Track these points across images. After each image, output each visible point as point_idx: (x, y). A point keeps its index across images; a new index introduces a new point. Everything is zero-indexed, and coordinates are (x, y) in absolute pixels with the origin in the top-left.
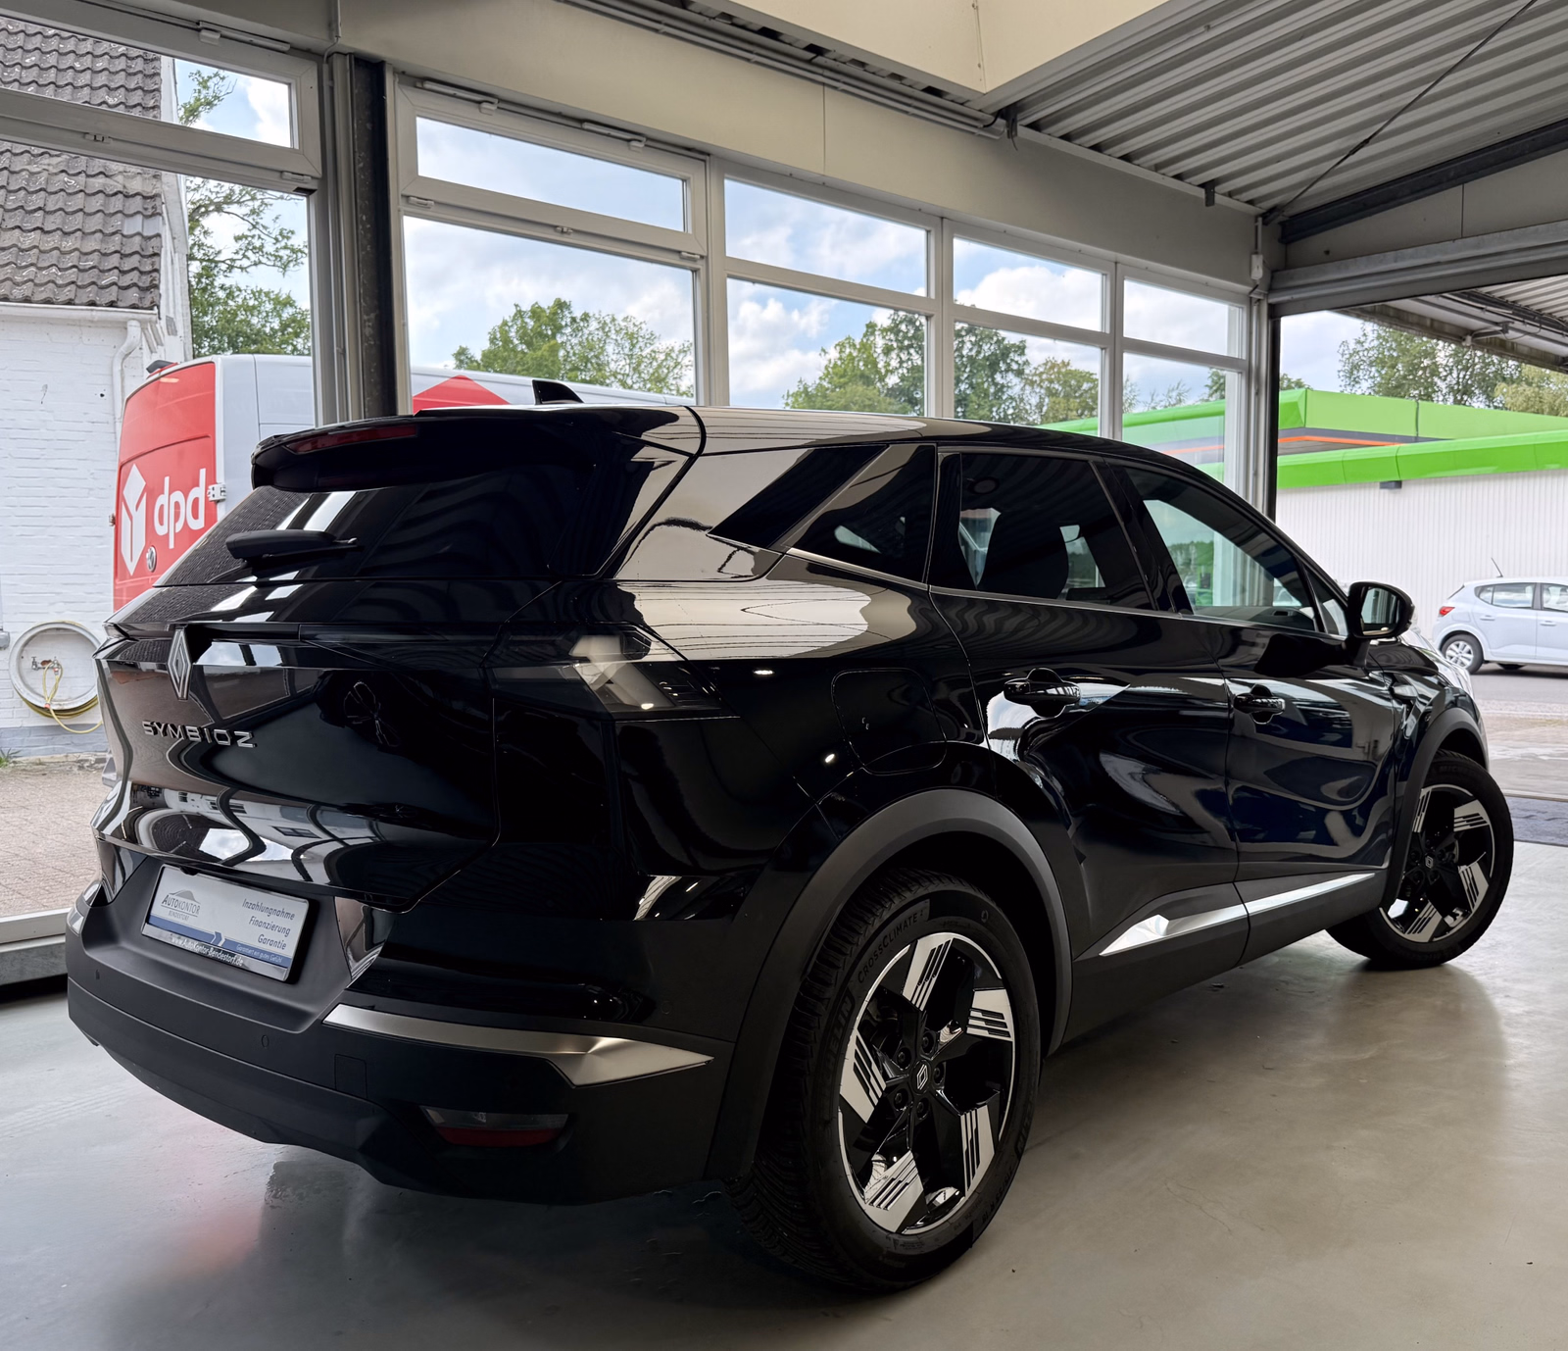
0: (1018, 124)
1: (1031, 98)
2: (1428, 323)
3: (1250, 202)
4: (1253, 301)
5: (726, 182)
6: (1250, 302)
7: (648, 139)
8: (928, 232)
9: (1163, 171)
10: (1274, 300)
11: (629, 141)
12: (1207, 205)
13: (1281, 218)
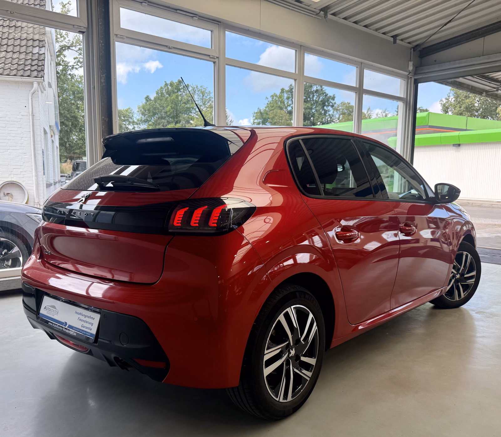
0: (328, 13)
1: (332, 4)
2: (471, 87)
3: (409, 43)
4: (409, 78)
5: (226, 32)
6: (408, 78)
7: (199, 16)
8: (296, 51)
9: (378, 31)
10: (416, 77)
11: (193, 17)
12: (394, 44)
13: (419, 49)
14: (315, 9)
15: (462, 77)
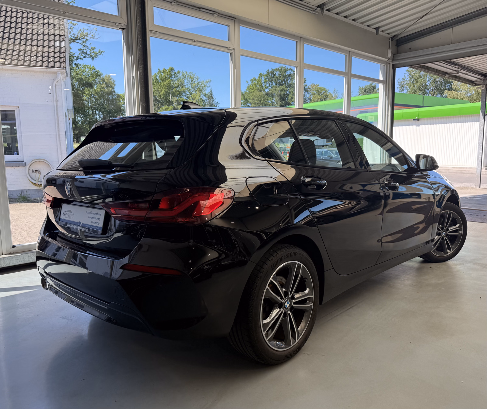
0: (324, 9)
2: (435, 71)
4: (388, 63)
5: (240, 27)
7: (219, 14)
8: (297, 42)
9: (364, 24)
10: (393, 63)
11: (213, 14)
13: (397, 39)
14: (313, 5)
15: (432, 62)
